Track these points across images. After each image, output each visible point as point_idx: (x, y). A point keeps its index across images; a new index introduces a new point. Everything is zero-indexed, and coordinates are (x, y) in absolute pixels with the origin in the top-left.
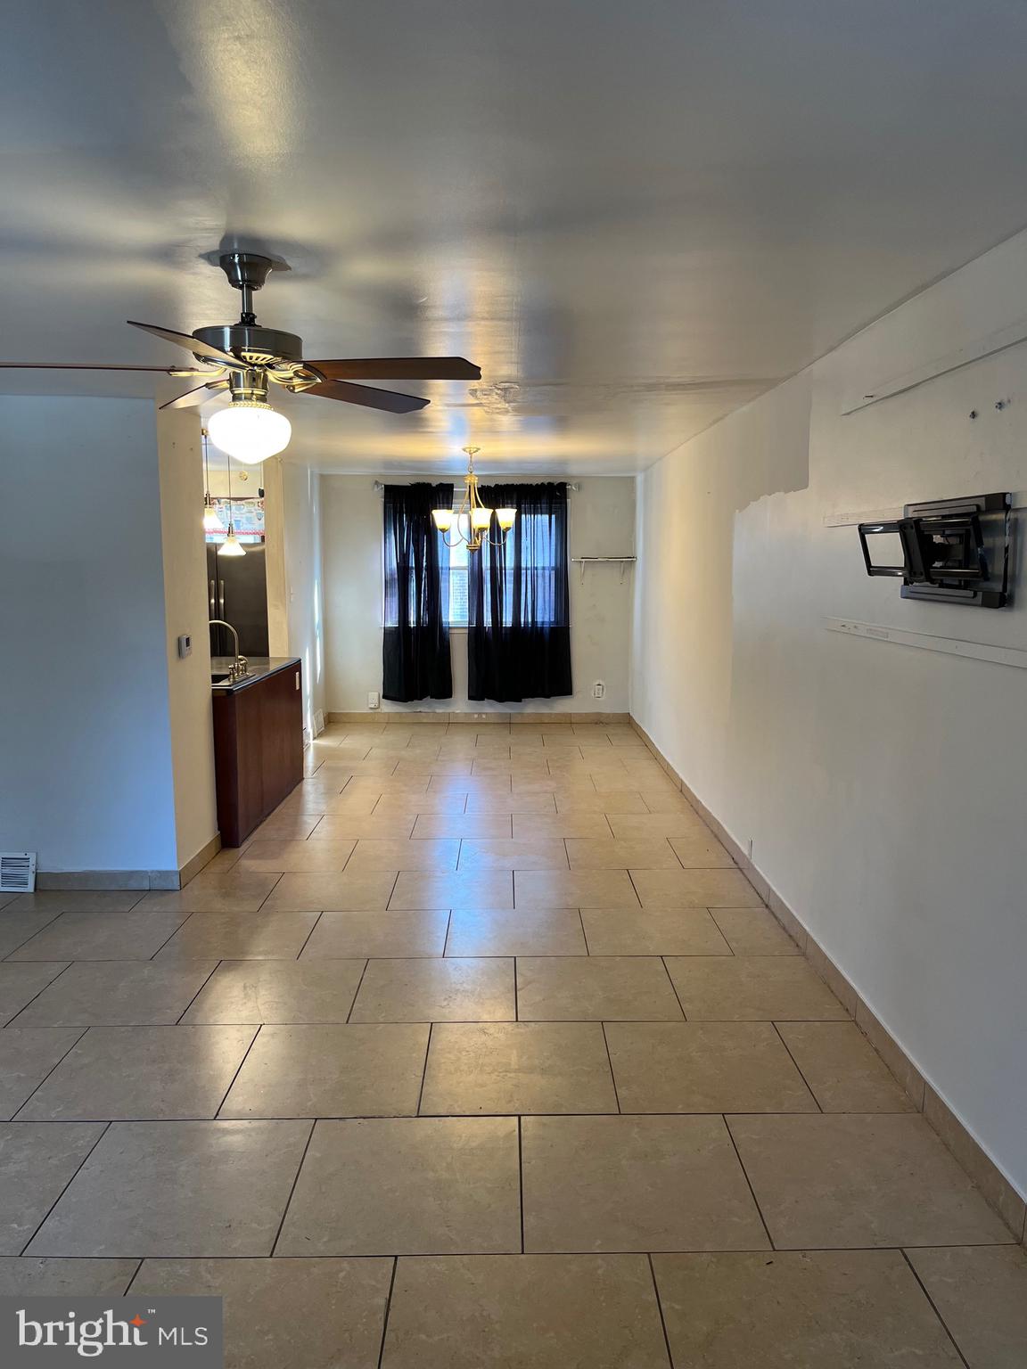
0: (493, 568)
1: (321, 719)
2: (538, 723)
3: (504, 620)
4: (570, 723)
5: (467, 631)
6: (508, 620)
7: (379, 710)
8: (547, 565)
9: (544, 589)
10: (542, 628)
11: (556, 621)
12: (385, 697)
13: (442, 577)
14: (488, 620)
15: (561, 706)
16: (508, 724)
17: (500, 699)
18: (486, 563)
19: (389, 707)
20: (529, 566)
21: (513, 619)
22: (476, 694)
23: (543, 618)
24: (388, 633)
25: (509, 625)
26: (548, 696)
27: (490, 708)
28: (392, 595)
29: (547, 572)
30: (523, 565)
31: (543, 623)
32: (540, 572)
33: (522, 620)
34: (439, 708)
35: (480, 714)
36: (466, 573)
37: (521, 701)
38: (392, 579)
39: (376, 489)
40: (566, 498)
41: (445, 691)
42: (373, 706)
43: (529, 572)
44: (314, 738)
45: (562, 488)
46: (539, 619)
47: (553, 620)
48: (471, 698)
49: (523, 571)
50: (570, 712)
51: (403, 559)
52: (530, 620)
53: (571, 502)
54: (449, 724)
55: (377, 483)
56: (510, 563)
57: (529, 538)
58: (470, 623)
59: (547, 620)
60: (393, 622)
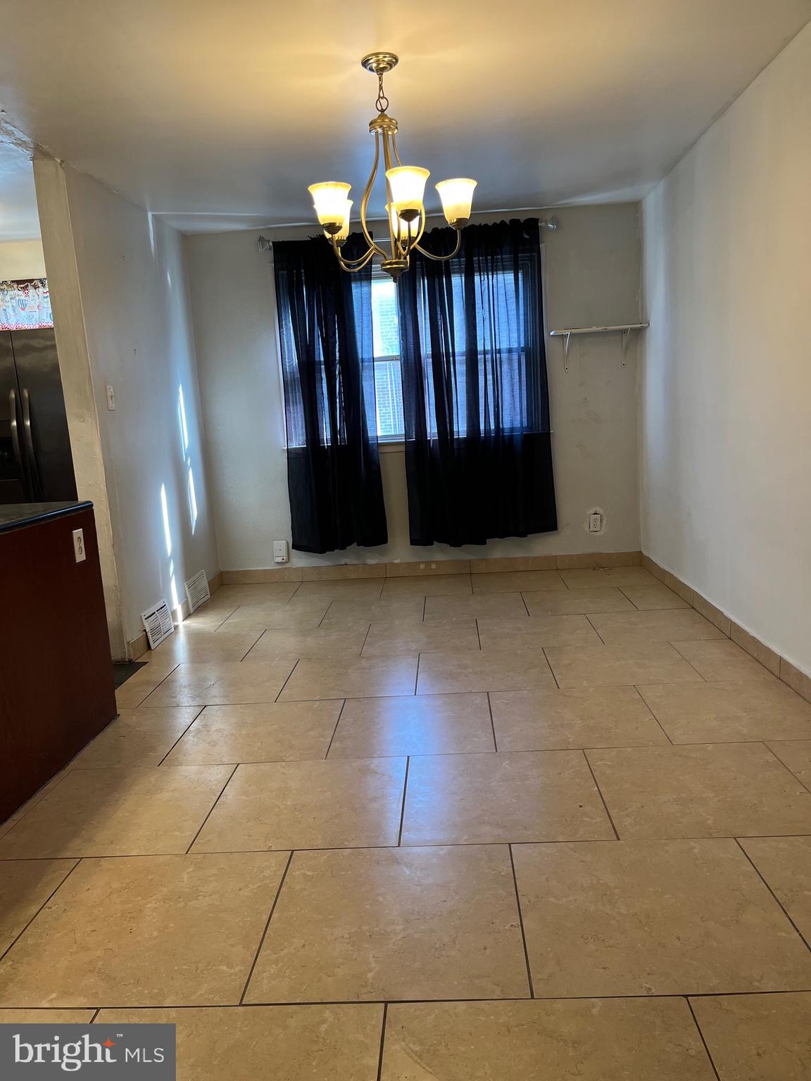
0: (436, 355)
1: (204, 583)
2: (510, 571)
3: (455, 429)
4: (557, 569)
5: (403, 448)
6: (461, 428)
7: (288, 565)
8: (515, 345)
9: (512, 379)
10: (511, 437)
11: (530, 426)
12: (295, 547)
13: (365, 375)
14: (432, 429)
15: (543, 546)
16: (466, 574)
17: (456, 542)
18: (426, 349)
19: (302, 561)
20: (488, 348)
21: (468, 426)
22: (421, 537)
23: (512, 422)
24: (293, 457)
25: (463, 435)
26: (523, 534)
27: (440, 555)
28: (295, 403)
29: (515, 356)
30: (480, 348)
31: (512, 429)
32: (504, 356)
33: (482, 427)
34: (372, 558)
35: (428, 563)
36: (397, 365)
37: (485, 543)
38: (294, 380)
39: (261, 250)
40: (538, 244)
41: (376, 535)
42: (279, 560)
43: (488, 357)
44: (188, 615)
45: (532, 226)
46: (506, 424)
47: (525, 424)
48: (413, 542)
49: (480, 357)
50: (555, 553)
51: (306, 351)
52: (493, 427)
53: (548, 248)
54: (387, 578)
55: (261, 239)
56: (460, 345)
57: (486, 306)
58: (407, 435)
59: (517, 424)
60: (298, 442)
